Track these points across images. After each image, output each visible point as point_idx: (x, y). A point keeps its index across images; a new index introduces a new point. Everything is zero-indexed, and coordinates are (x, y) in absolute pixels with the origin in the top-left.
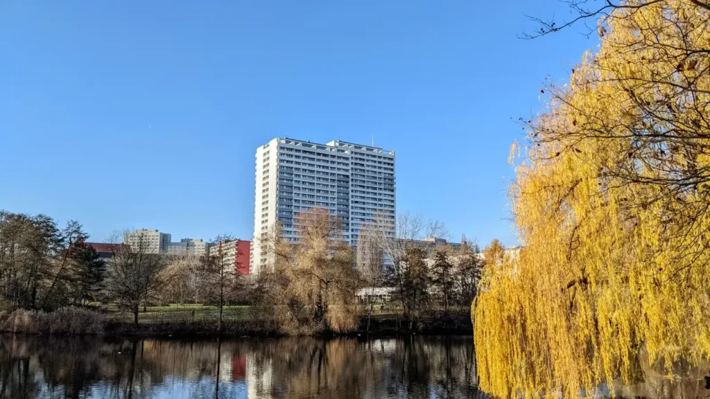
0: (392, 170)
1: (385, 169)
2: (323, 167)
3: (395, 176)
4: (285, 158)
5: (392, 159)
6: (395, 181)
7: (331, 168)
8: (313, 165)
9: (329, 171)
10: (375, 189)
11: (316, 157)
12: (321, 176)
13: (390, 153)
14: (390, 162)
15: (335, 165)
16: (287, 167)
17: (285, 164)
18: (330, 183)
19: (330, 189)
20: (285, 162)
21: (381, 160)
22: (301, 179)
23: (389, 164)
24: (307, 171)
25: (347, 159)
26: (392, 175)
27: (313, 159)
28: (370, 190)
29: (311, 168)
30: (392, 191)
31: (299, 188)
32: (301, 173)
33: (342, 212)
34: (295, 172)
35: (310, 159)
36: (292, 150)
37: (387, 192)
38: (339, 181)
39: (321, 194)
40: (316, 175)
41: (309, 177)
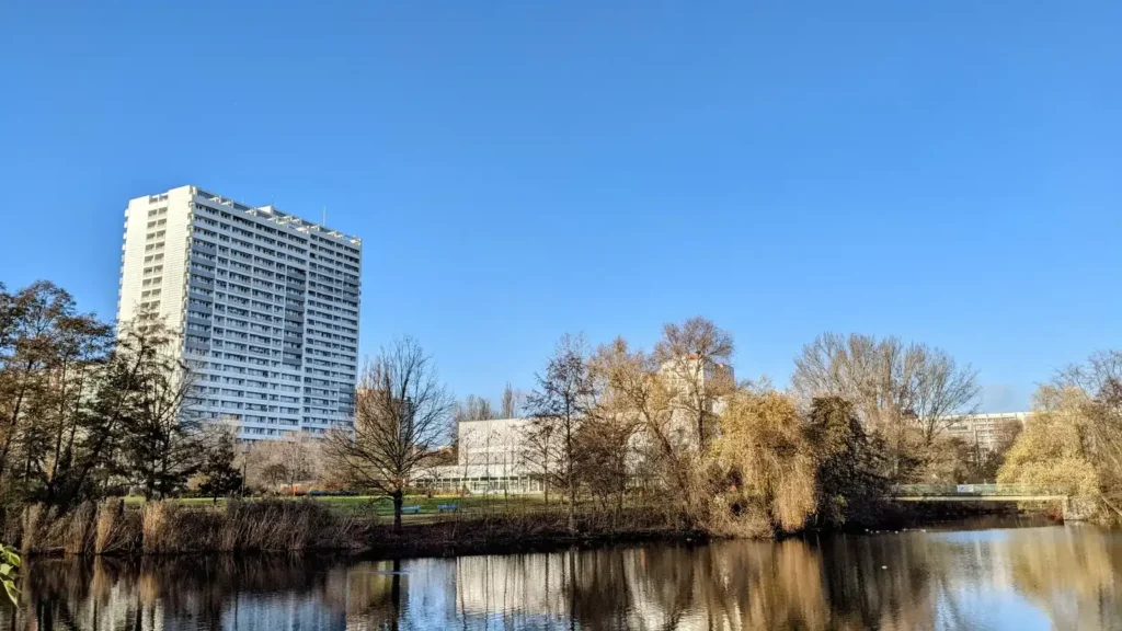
0: (356, 269)
1: (347, 266)
2: (265, 250)
3: (360, 280)
4: (202, 224)
5: (356, 251)
6: (360, 288)
7: (278, 253)
8: (248, 245)
9: (275, 259)
10: (330, 298)
11: (254, 230)
12: (260, 265)
13: (353, 241)
14: (353, 256)
15: (284, 250)
16: (205, 243)
17: (201, 236)
18: (274, 280)
19: (273, 291)
20: (202, 232)
21: (342, 251)
22: (229, 268)
23: (351, 259)
24: (238, 254)
25: (304, 241)
26: (356, 277)
27: (250, 234)
28: (322, 301)
29: (244, 249)
30: (355, 304)
31: (223, 284)
32: (230, 257)
33: (290, 334)
34: (219, 254)
35: (244, 232)
36: (214, 211)
37: (347, 307)
38: (290, 278)
39: (261, 298)
40: (253, 264)
41: (241, 265)
